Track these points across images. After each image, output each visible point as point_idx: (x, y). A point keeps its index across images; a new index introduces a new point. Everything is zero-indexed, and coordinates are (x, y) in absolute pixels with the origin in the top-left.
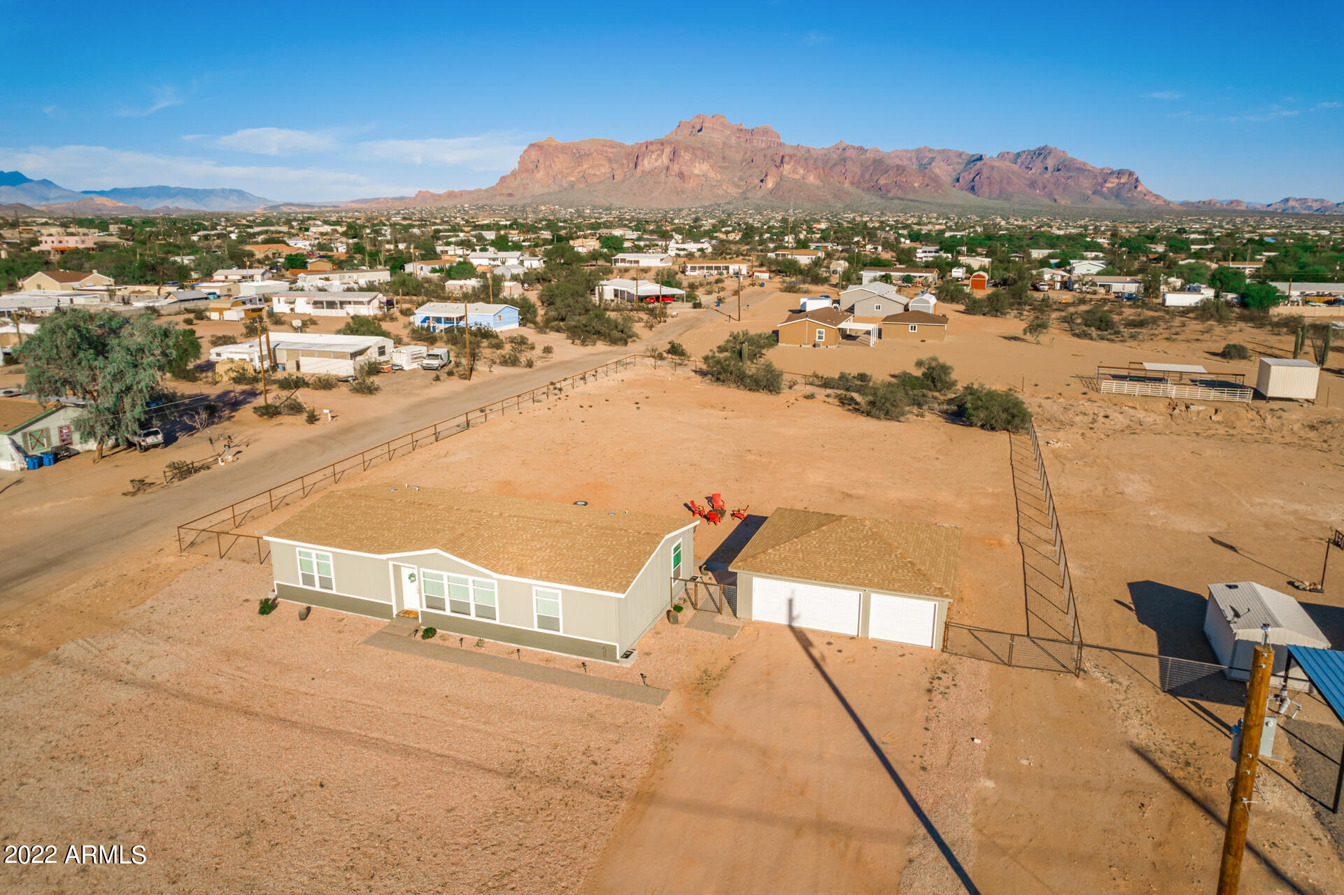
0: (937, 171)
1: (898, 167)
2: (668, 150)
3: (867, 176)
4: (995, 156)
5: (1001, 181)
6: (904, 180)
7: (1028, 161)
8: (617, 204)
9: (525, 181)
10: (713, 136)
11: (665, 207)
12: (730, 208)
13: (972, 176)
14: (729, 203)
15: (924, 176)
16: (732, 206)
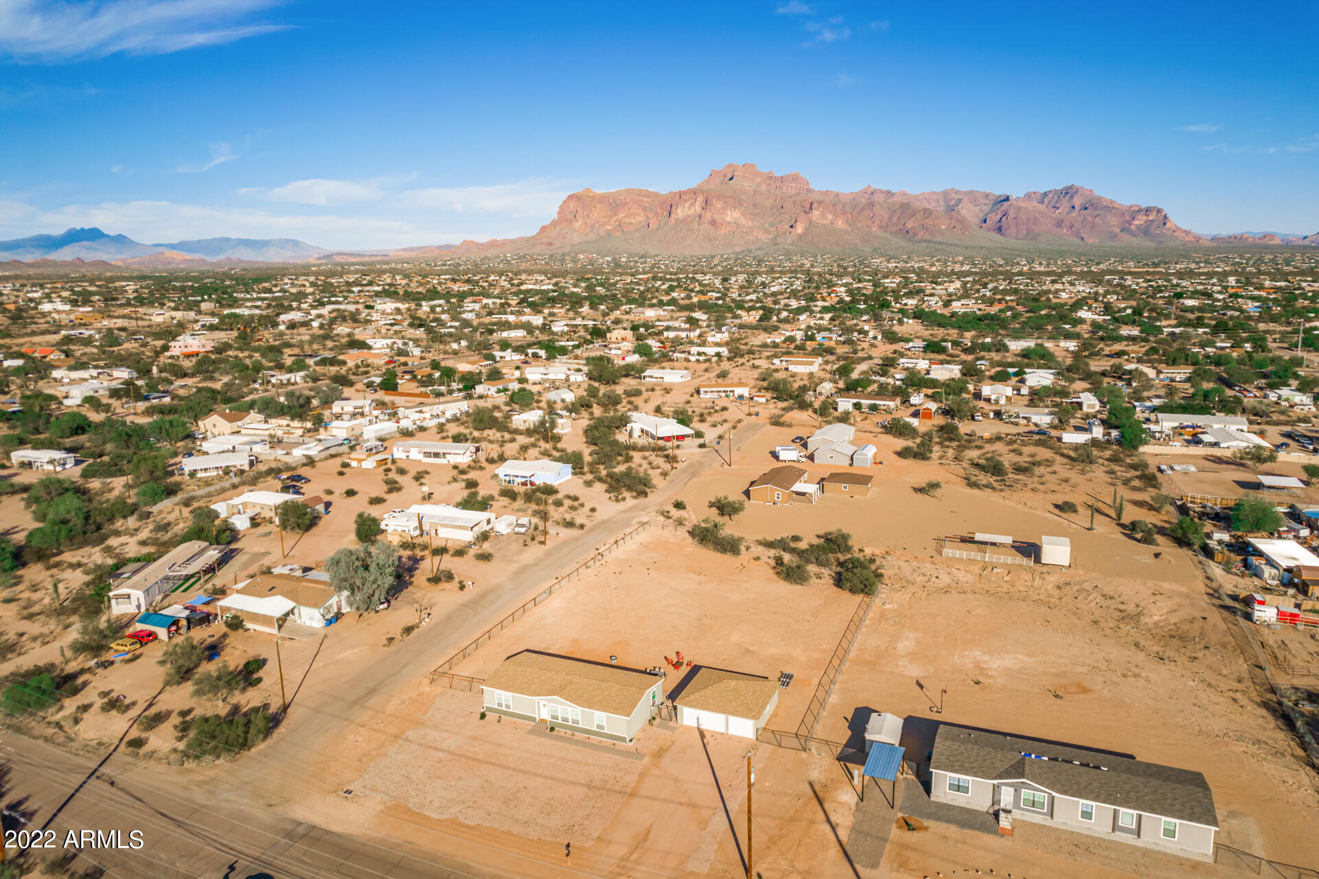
0: (964, 212)
1: (925, 210)
2: (700, 199)
3: (895, 220)
4: (1022, 195)
5: (1028, 221)
6: (931, 222)
7: (1055, 200)
8: (652, 251)
9: (564, 231)
10: (744, 184)
11: (698, 253)
12: (760, 253)
13: (999, 217)
14: (759, 249)
15: (951, 219)
16: (762, 252)
